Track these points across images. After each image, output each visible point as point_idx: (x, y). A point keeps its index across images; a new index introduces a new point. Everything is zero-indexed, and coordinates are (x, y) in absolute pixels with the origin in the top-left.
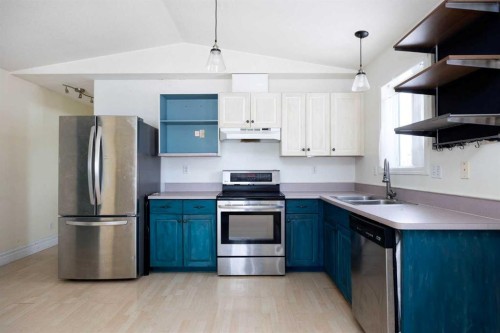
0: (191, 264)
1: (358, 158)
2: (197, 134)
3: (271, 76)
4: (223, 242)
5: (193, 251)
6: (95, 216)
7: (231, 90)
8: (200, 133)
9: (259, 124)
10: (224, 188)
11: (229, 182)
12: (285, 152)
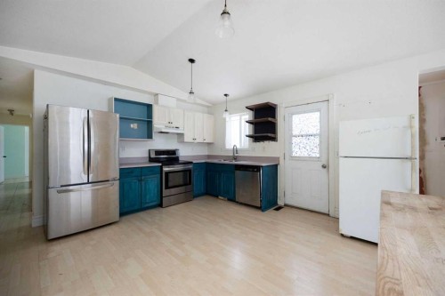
0: (147, 205)
1: (209, 144)
2: (132, 126)
3: (178, 100)
4: (166, 188)
5: (148, 197)
6: (88, 183)
7: (157, 103)
8: (134, 126)
9: (174, 125)
10: (151, 160)
11: (153, 156)
12: (186, 139)
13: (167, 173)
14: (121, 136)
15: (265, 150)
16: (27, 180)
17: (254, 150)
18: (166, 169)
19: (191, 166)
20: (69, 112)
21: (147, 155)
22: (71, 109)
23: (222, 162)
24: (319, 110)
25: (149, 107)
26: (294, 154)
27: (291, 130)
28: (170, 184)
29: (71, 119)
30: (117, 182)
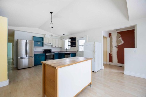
6: (27, 57)
7: (45, 37)
8: (39, 43)
9: (50, 43)
10: (43, 52)
11: (44, 51)
12: (53, 47)
13: (47, 55)
14: (34, 46)
15: (74, 49)
16: (12, 58)
17: (71, 49)
18: (47, 54)
19: (54, 54)
20: (22, 41)
21: (42, 51)
22: (23, 40)
23: (63, 52)
24: (84, 39)
25: (43, 38)
26: (80, 50)
27: (79, 44)
28: (48, 58)
29: (23, 42)
30: (33, 57)
